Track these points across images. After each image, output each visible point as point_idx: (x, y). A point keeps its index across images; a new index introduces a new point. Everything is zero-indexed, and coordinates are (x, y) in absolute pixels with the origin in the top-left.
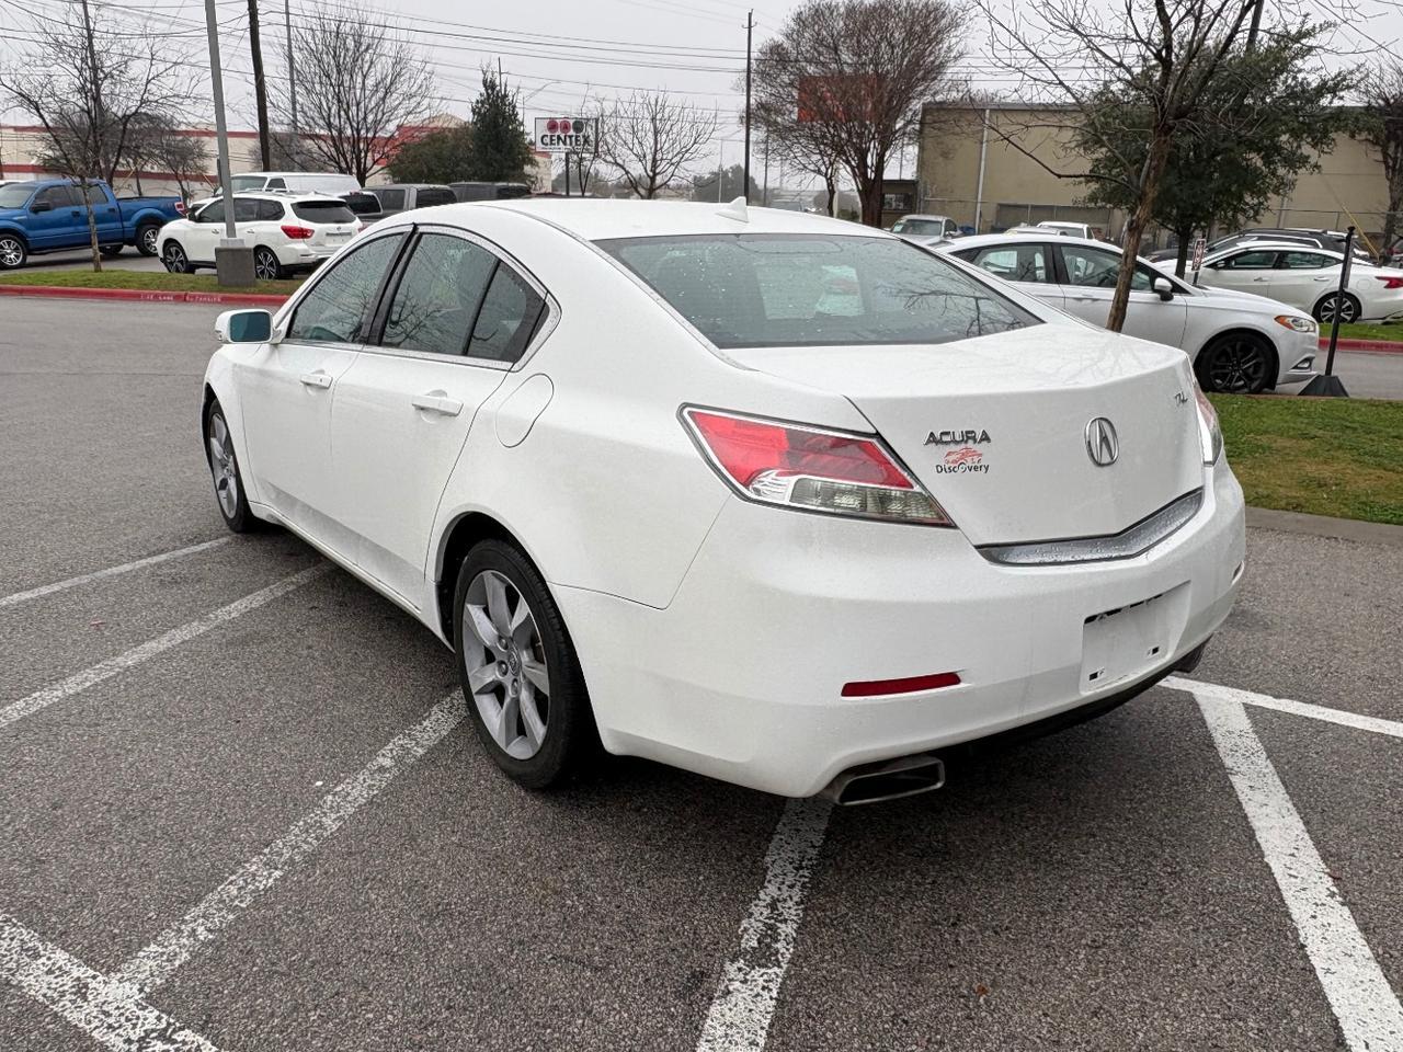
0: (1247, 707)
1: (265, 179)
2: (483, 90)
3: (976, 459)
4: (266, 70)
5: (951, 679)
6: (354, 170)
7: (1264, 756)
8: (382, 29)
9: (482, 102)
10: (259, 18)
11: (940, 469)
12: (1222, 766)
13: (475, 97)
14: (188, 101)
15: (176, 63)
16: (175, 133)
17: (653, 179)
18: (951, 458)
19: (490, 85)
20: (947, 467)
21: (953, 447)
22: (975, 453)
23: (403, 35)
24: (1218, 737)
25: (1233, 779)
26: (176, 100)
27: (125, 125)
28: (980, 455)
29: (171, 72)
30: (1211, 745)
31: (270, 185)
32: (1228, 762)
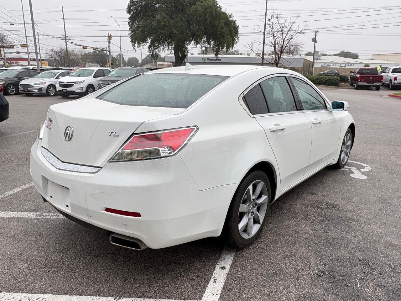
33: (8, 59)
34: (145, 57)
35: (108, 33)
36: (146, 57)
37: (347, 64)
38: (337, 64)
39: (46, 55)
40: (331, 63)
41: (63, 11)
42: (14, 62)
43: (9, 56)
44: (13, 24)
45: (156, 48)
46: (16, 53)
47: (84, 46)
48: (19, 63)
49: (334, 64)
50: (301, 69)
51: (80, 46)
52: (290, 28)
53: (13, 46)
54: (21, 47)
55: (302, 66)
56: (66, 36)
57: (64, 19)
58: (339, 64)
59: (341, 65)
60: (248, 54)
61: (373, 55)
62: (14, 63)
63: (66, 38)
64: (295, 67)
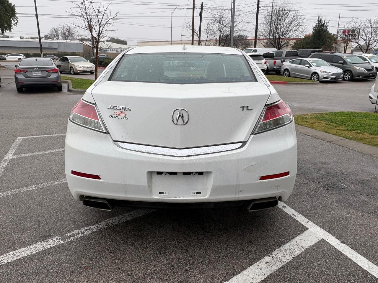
1: (252, 50)
2: (317, 22)
3: (124, 115)
4: (259, 22)
5: (97, 177)
6: (277, 47)
8: (291, 8)
9: (317, 26)
10: (259, 8)
11: (111, 116)
13: (314, 25)
14: (242, 31)
15: (240, 22)
16: (246, 39)
17: (368, 47)
18: (115, 114)
19: (320, 21)
20: (114, 116)
21: (117, 111)
22: (124, 113)
23: (297, 9)
26: (239, 31)
27: (226, 38)
28: (126, 114)
29: (239, 24)
31: (253, 51)
37: (122, 50)
38: (114, 50)
40: (119, 49)
49: (112, 50)
50: (83, 54)
52: (104, 13)
55: (83, 51)
58: (116, 50)
59: (117, 50)
60: (20, 37)
61: (137, 42)
64: (76, 52)
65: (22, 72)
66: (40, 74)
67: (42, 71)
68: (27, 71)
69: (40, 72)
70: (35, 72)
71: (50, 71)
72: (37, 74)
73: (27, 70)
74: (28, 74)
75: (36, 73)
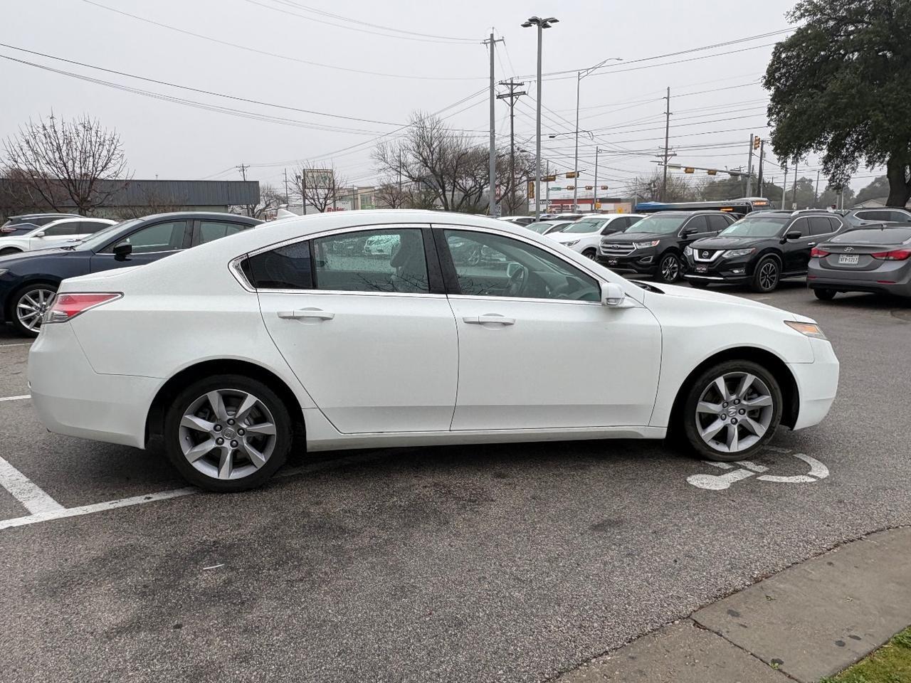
0: (29, 514)
7: (13, 494)
12: (34, 482)
24: (41, 492)
25: (28, 480)
30: (44, 489)
32: (32, 485)
33: (554, 201)
34: (870, 183)
35: (752, 135)
36: (873, 183)
39: (625, 189)
41: (668, 98)
42: (570, 205)
43: (555, 195)
44: (554, 137)
45: (846, 162)
46: (567, 188)
47: (687, 168)
48: (579, 207)
51: (679, 167)
53: (554, 176)
54: (567, 177)
56: (667, 149)
57: (668, 114)
62: (570, 208)
63: (666, 152)
65: (820, 256)
66: (853, 261)
67: (860, 254)
68: (830, 254)
69: (857, 257)
70: (845, 257)
71: (882, 255)
72: (847, 262)
73: (829, 251)
74: (830, 261)
75: (848, 258)
